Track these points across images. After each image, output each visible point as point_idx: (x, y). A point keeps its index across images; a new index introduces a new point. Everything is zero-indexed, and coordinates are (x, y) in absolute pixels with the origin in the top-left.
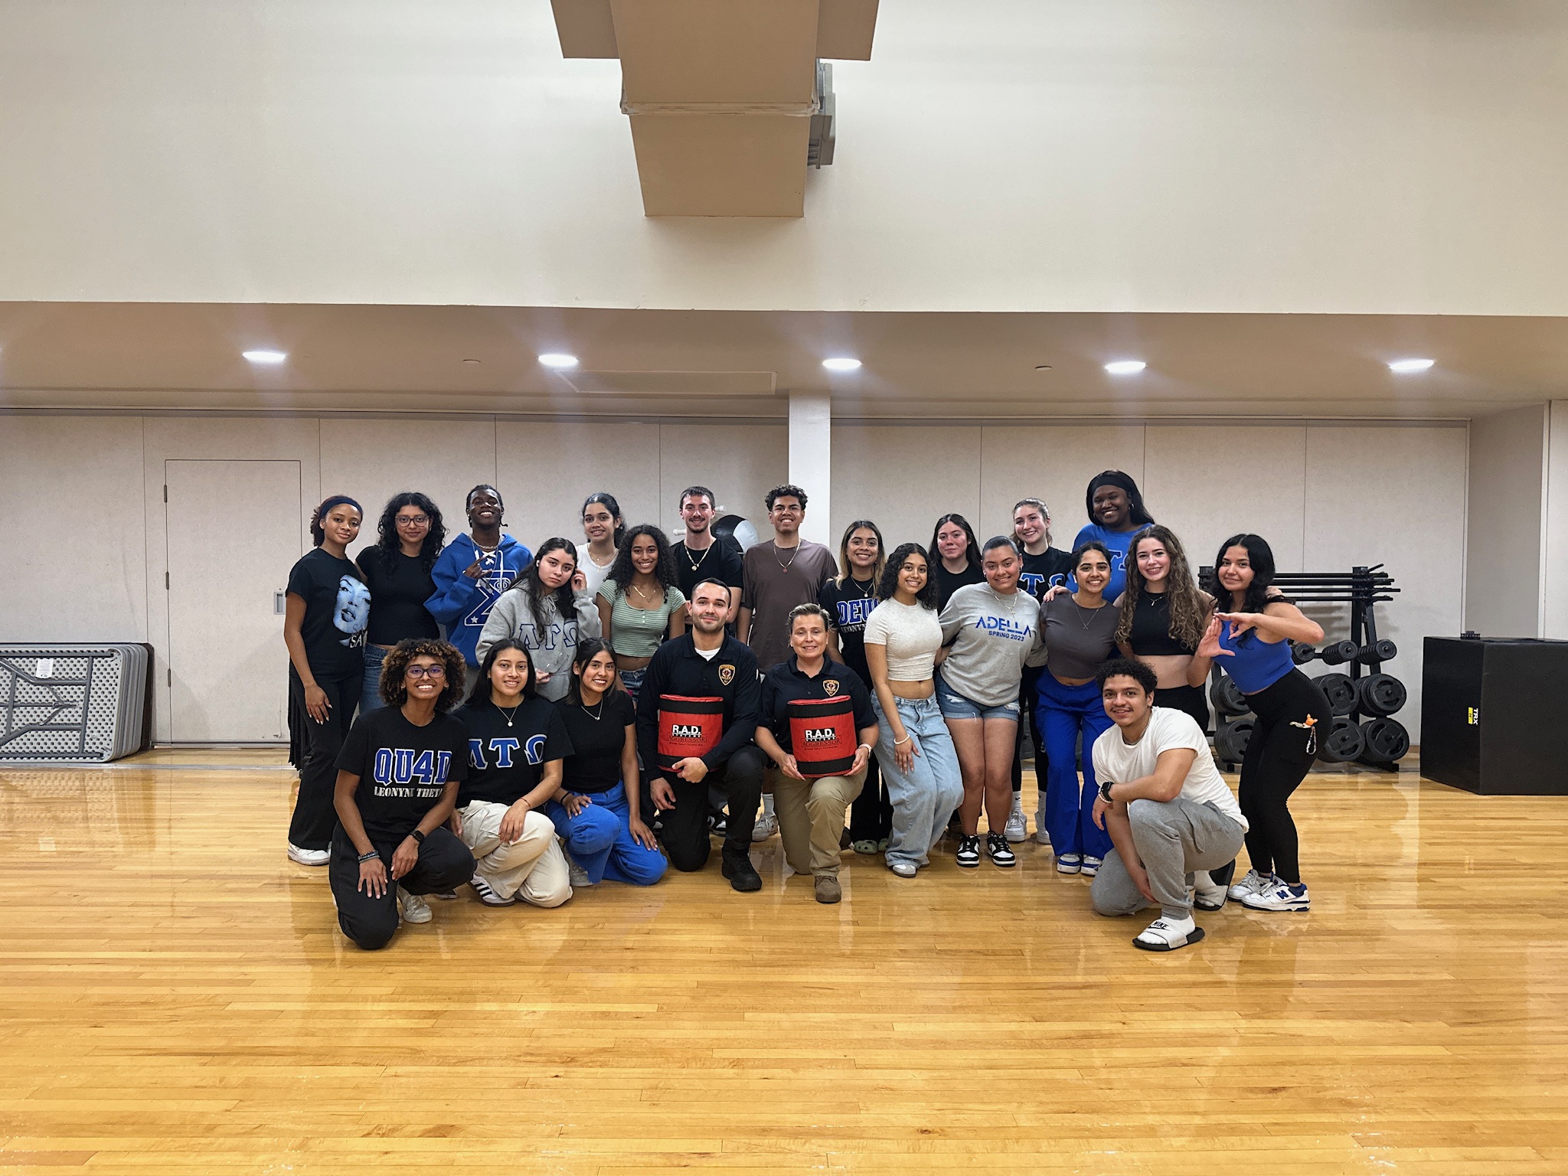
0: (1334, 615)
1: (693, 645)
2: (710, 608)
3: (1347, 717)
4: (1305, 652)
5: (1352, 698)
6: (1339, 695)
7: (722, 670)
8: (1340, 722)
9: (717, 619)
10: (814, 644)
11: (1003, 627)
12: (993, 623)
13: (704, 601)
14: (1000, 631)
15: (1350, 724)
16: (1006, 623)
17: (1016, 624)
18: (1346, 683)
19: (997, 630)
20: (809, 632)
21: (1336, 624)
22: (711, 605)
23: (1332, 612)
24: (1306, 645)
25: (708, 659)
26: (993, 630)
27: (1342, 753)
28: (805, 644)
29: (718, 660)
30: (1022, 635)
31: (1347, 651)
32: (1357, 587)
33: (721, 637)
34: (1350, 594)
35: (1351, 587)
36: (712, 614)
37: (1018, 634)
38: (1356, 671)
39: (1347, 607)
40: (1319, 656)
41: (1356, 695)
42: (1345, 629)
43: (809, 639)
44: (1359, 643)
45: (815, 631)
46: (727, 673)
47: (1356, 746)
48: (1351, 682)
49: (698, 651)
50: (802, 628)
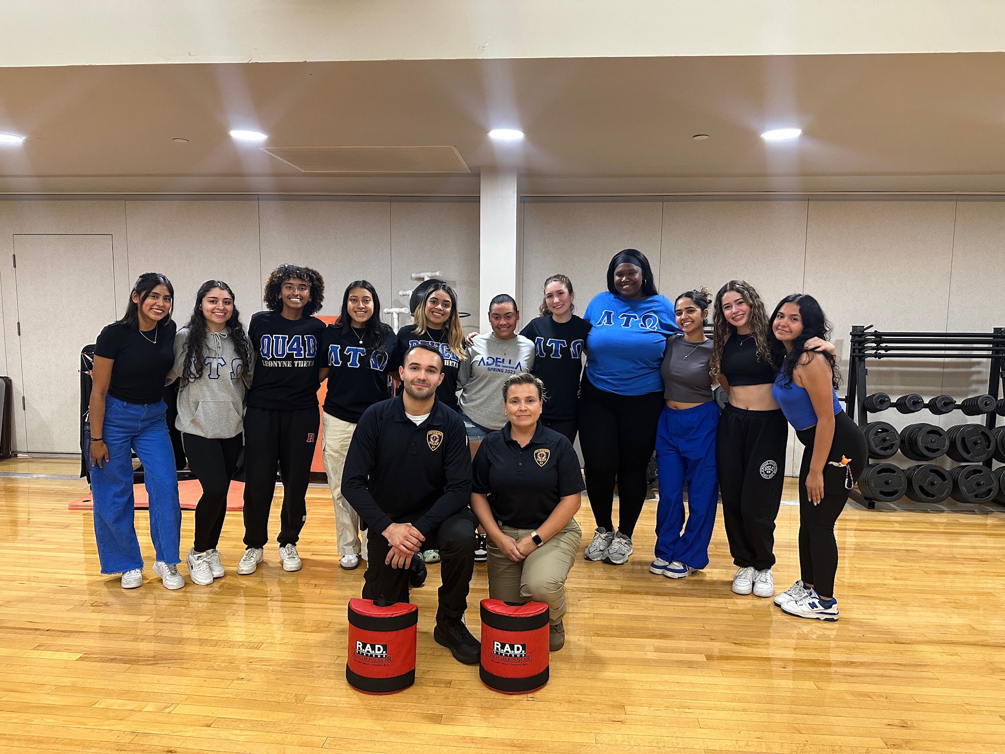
0: (973, 369)
1: (404, 410)
2: (422, 375)
3: (981, 464)
4: (945, 404)
5: (988, 447)
6: (976, 443)
7: (430, 436)
8: (975, 468)
9: (429, 386)
10: (528, 413)
11: (498, 364)
12: (490, 361)
13: (416, 367)
14: (496, 367)
15: (985, 469)
16: (501, 360)
17: (510, 360)
18: (983, 433)
19: (493, 366)
20: (523, 401)
21: (975, 377)
22: (423, 371)
23: (970, 367)
24: (948, 398)
25: (418, 424)
26: (490, 367)
27: (976, 496)
28: (519, 414)
29: (427, 426)
30: (514, 370)
31: (986, 404)
32: (997, 346)
33: (431, 402)
34: (990, 353)
35: (991, 346)
36: (424, 380)
37: (511, 369)
38: (991, 421)
39: (987, 363)
40: (958, 407)
41: (992, 444)
42: (983, 382)
43: (523, 408)
44: (996, 396)
45: (529, 400)
46: (435, 439)
47: (990, 490)
48: (987, 432)
49: (409, 416)
50: (516, 398)
